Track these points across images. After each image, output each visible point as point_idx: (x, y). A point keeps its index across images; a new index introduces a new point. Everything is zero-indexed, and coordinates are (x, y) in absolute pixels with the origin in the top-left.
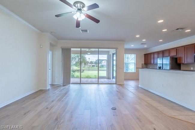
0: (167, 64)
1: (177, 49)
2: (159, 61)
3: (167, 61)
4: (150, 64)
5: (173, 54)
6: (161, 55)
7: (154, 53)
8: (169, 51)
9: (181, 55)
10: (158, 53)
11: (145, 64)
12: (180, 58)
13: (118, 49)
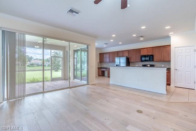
1: (129, 51)
13: (90, 45)
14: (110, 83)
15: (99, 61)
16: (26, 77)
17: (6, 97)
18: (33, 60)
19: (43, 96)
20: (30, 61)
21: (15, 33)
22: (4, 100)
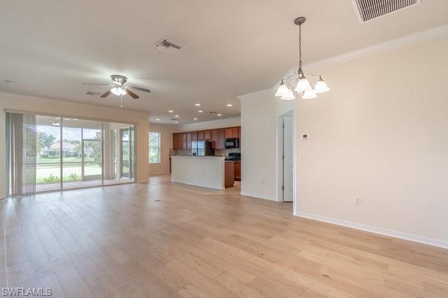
0: (201, 149)
1: (211, 131)
2: (194, 145)
3: (202, 145)
4: (182, 148)
5: (208, 137)
6: (195, 137)
7: (186, 133)
8: (204, 132)
9: (215, 139)
10: (192, 133)
11: (174, 149)
12: (214, 142)
13: (138, 124)
14: (172, 180)
15: (172, 147)
16: (37, 177)
17: (10, 193)
18: (55, 142)
19: (62, 194)
20: (48, 146)
21: (22, 115)
22: (8, 196)
